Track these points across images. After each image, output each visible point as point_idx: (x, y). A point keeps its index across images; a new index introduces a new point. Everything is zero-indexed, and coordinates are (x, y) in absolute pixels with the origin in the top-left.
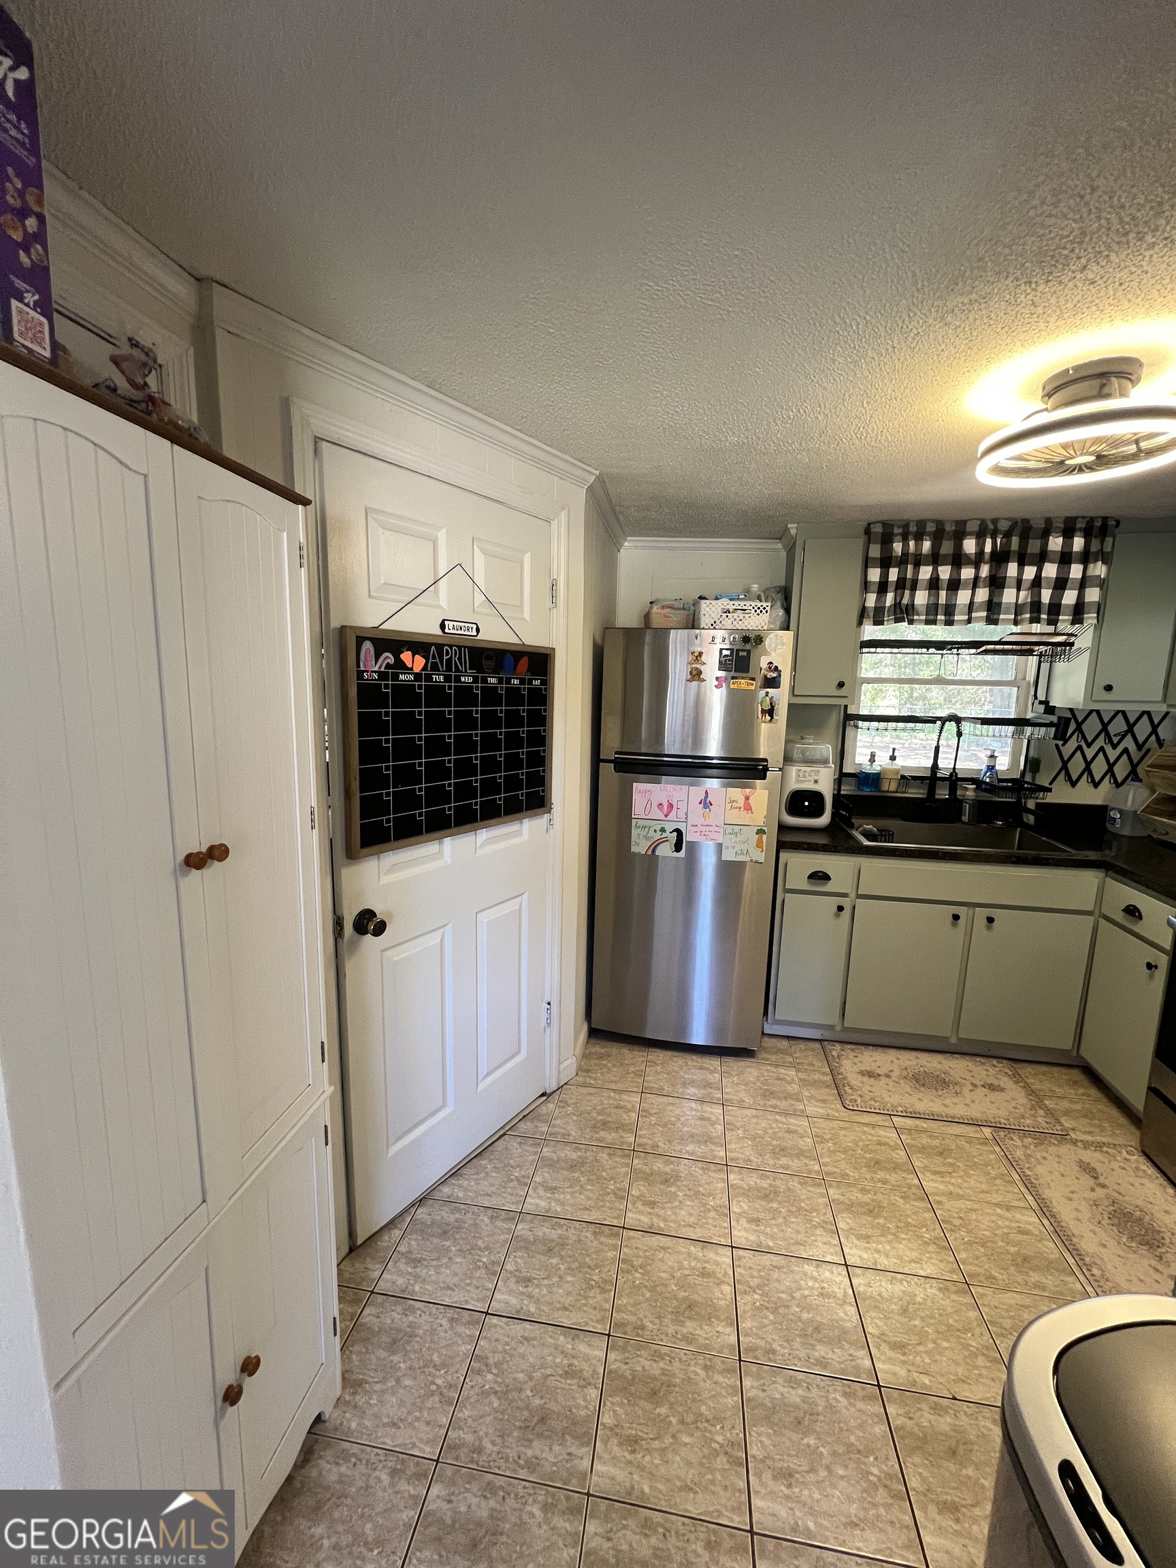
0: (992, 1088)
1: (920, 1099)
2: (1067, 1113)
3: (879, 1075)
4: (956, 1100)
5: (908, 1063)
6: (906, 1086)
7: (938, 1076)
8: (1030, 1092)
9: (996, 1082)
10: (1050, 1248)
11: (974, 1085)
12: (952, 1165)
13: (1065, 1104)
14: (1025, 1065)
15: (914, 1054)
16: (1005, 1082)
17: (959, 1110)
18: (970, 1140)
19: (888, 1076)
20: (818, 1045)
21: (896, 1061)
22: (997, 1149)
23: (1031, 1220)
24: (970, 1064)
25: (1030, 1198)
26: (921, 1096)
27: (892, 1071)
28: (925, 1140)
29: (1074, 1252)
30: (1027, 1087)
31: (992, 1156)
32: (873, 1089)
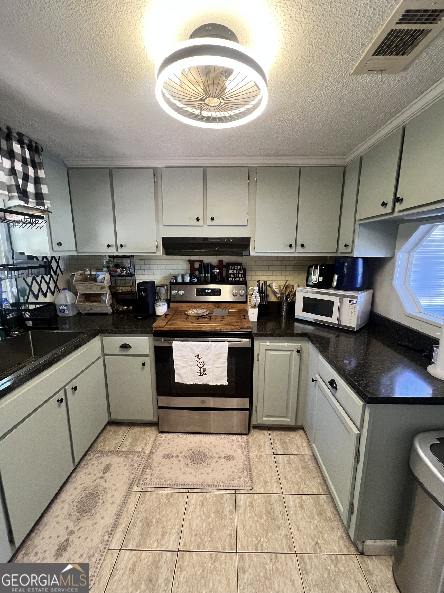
0: (107, 469)
1: (102, 518)
2: (132, 445)
3: (67, 540)
4: (110, 494)
5: (65, 511)
6: (86, 523)
7: (86, 496)
8: (117, 452)
9: (104, 465)
10: (210, 497)
11: (102, 478)
12: (157, 522)
13: (128, 443)
14: (95, 445)
15: (58, 501)
16: (105, 460)
17: (119, 497)
18: (140, 502)
19: (72, 533)
21: (59, 519)
22: (149, 489)
23: (195, 498)
24: (84, 471)
25: (182, 490)
26: (98, 516)
27: (67, 528)
28: (136, 531)
29: (213, 487)
30: (112, 452)
31: (154, 495)
32: (80, 552)
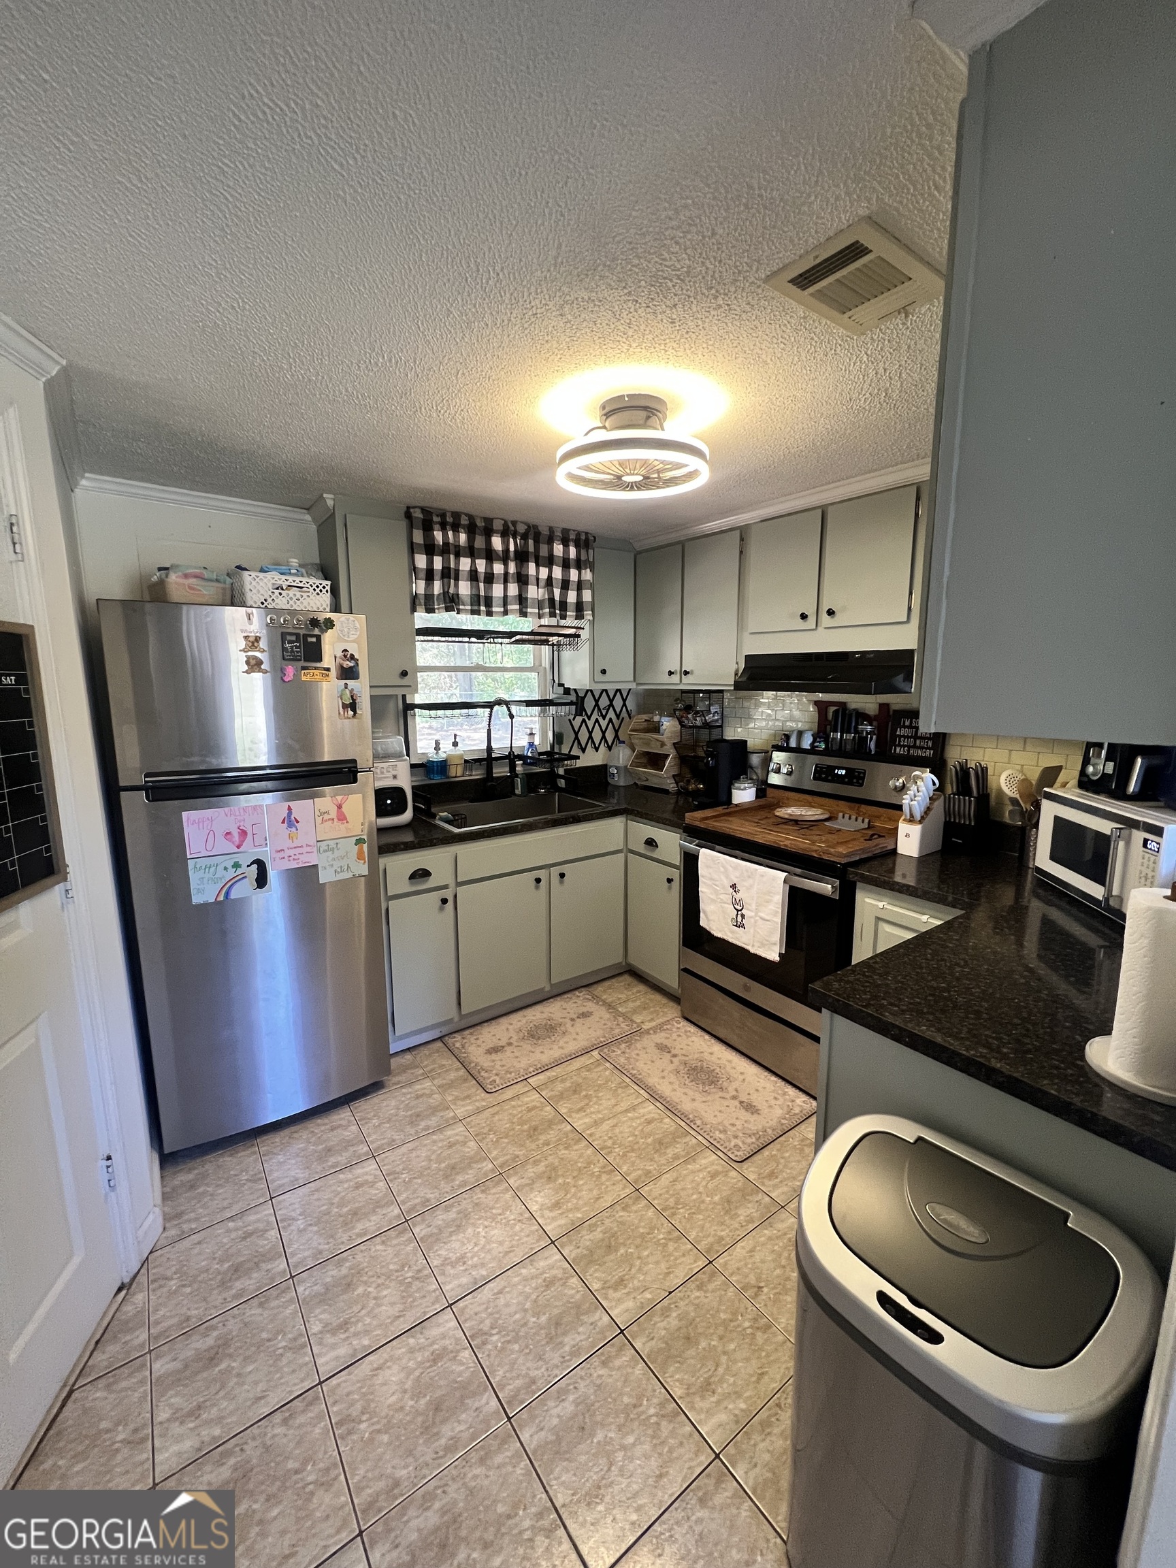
0: (584, 1015)
1: (542, 1052)
2: (635, 1011)
3: (503, 1047)
4: (566, 1039)
5: (519, 1024)
6: (527, 1046)
7: (546, 1025)
8: (609, 1006)
9: (585, 1010)
10: (668, 1124)
11: (573, 1020)
12: (586, 1096)
13: (631, 1005)
14: (595, 986)
15: (521, 1013)
16: (590, 1006)
17: (572, 1047)
18: (588, 1068)
19: (510, 1044)
20: (439, 1044)
21: (511, 1027)
22: (608, 1065)
23: (650, 1109)
24: (563, 1003)
25: (642, 1092)
26: (541, 1049)
27: (511, 1038)
28: (559, 1087)
29: (682, 1117)
30: (604, 1003)
31: (607, 1073)
32: (503, 1063)
